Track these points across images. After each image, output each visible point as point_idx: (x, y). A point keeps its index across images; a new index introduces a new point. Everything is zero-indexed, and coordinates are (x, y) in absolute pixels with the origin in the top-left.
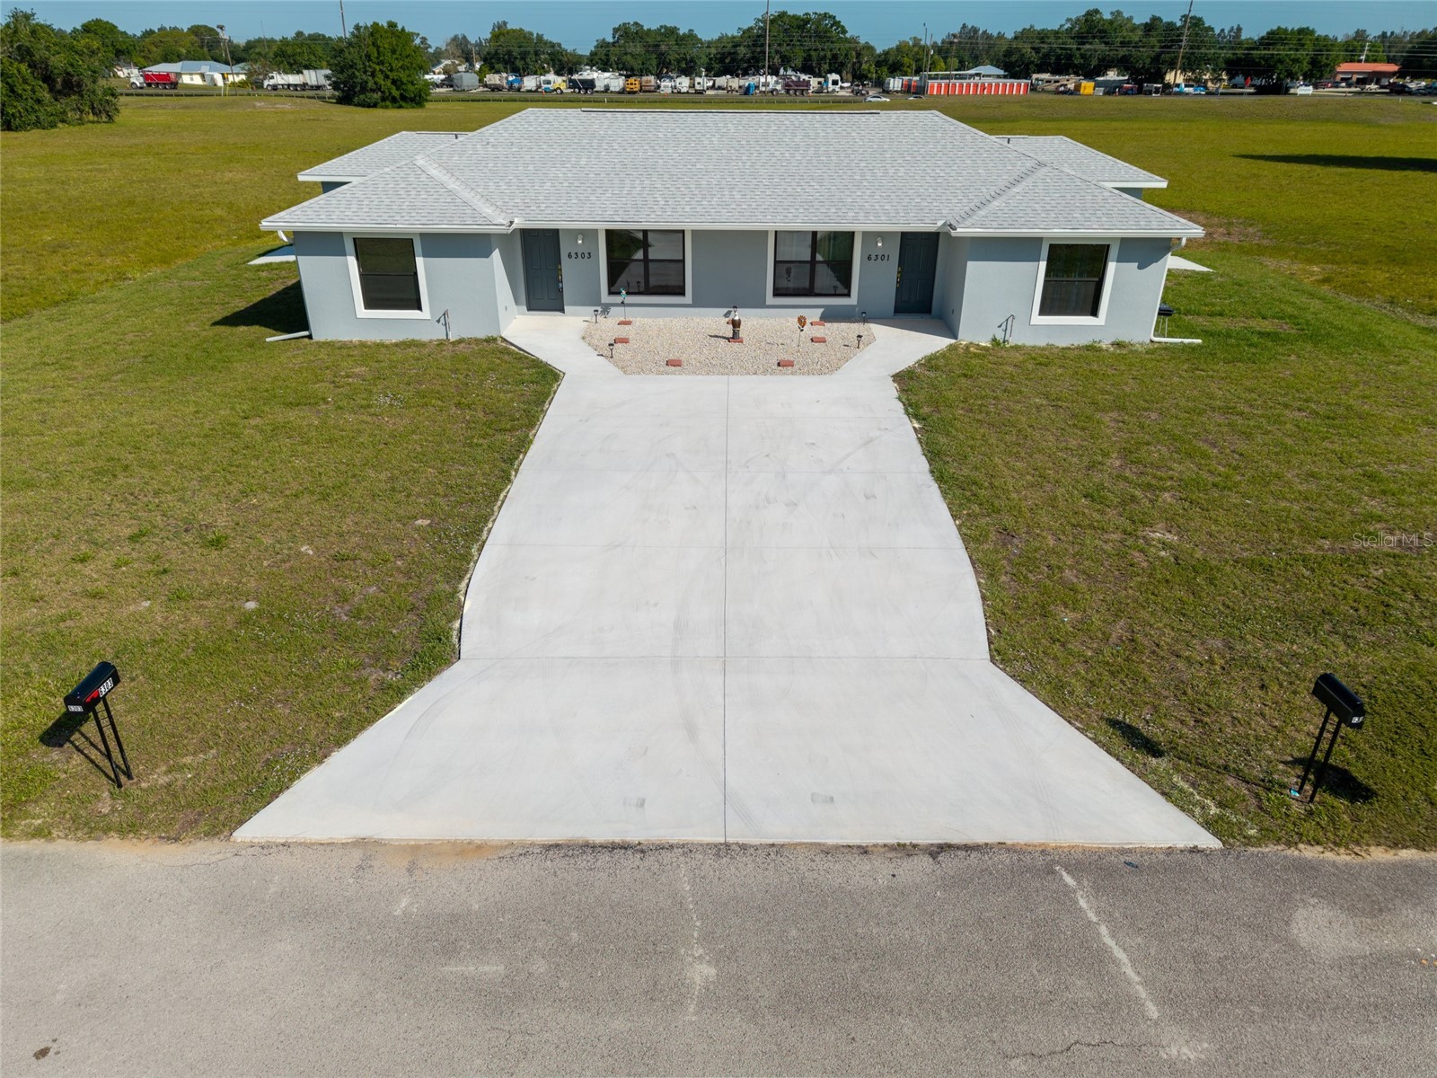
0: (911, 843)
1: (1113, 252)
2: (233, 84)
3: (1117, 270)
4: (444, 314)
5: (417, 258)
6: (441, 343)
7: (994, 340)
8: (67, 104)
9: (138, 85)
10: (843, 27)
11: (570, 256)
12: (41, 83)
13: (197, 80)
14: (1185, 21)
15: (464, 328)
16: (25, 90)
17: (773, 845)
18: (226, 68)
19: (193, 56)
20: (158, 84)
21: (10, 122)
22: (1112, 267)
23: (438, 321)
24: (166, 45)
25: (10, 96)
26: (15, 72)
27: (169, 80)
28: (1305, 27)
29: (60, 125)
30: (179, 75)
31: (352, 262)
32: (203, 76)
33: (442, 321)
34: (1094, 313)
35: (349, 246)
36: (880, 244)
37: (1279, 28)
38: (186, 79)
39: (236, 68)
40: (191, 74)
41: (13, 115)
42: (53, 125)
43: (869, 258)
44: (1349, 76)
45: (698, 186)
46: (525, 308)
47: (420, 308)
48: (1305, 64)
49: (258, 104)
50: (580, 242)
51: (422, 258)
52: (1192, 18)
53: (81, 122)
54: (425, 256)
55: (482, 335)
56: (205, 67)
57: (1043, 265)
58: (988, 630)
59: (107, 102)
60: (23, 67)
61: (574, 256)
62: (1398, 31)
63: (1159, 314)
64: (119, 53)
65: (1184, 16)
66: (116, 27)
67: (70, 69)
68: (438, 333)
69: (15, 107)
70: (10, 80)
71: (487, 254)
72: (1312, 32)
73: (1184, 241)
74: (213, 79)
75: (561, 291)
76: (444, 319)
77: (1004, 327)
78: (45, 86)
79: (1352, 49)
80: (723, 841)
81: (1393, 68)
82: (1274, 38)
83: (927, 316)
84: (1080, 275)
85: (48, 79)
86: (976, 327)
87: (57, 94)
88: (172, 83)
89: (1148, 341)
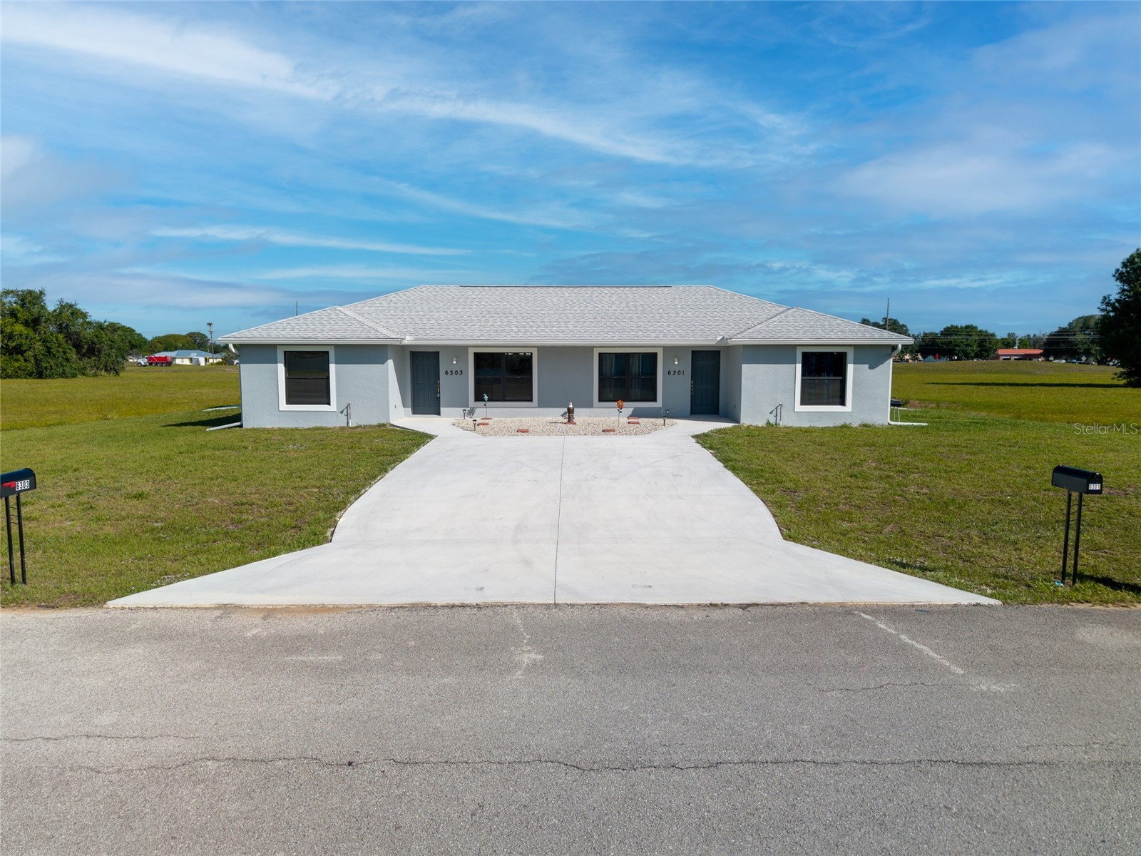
0: (722, 603)
1: (850, 356)
2: (212, 364)
3: (855, 370)
4: (347, 407)
5: (330, 365)
6: (342, 428)
7: (768, 423)
8: (87, 363)
9: (143, 364)
11: (446, 373)
12: (71, 347)
13: (187, 362)
14: (886, 322)
15: (362, 417)
16: (58, 352)
17: (598, 604)
18: (208, 355)
19: (185, 347)
20: (157, 363)
21: (42, 372)
22: (850, 368)
23: (342, 412)
24: (170, 343)
25: (47, 356)
26: (54, 339)
27: (166, 360)
28: (970, 324)
29: (80, 377)
30: (174, 358)
31: (281, 368)
32: (191, 360)
33: (345, 412)
34: (843, 403)
35: (281, 356)
36: (676, 363)
37: (952, 326)
38: (178, 361)
39: (215, 356)
40: (183, 358)
41: (46, 368)
42: (74, 376)
43: (669, 373)
44: (1009, 357)
45: (543, 322)
46: (410, 409)
47: (329, 404)
48: (975, 348)
49: (228, 370)
50: (455, 362)
51: (334, 365)
52: (890, 320)
53: (95, 375)
54: (336, 363)
55: (375, 423)
56: (194, 355)
57: (799, 366)
58: (780, 530)
59: (118, 362)
60: (61, 337)
61: (450, 373)
62: (1038, 334)
63: (892, 405)
64: (133, 346)
65: (884, 318)
66: (134, 331)
67: (95, 339)
68: (341, 422)
69: (48, 362)
70: (49, 345)
71: (383, 361)
72: (976, 328)
73: (900, 347)
74: (198, 360)
75: (438, 400)
76: (346, 411)
77: (774, 413)
78: (74, 350)
79: (1008, 343)
80: (553, 602)
81: (1040, 352)
82: (949, 331)
83: (717, 416)
84: (828, 375)
85: (77, 346)
86: (753, 413)
87: (82, 355)
88: (168, 363)
89: (887, 424)
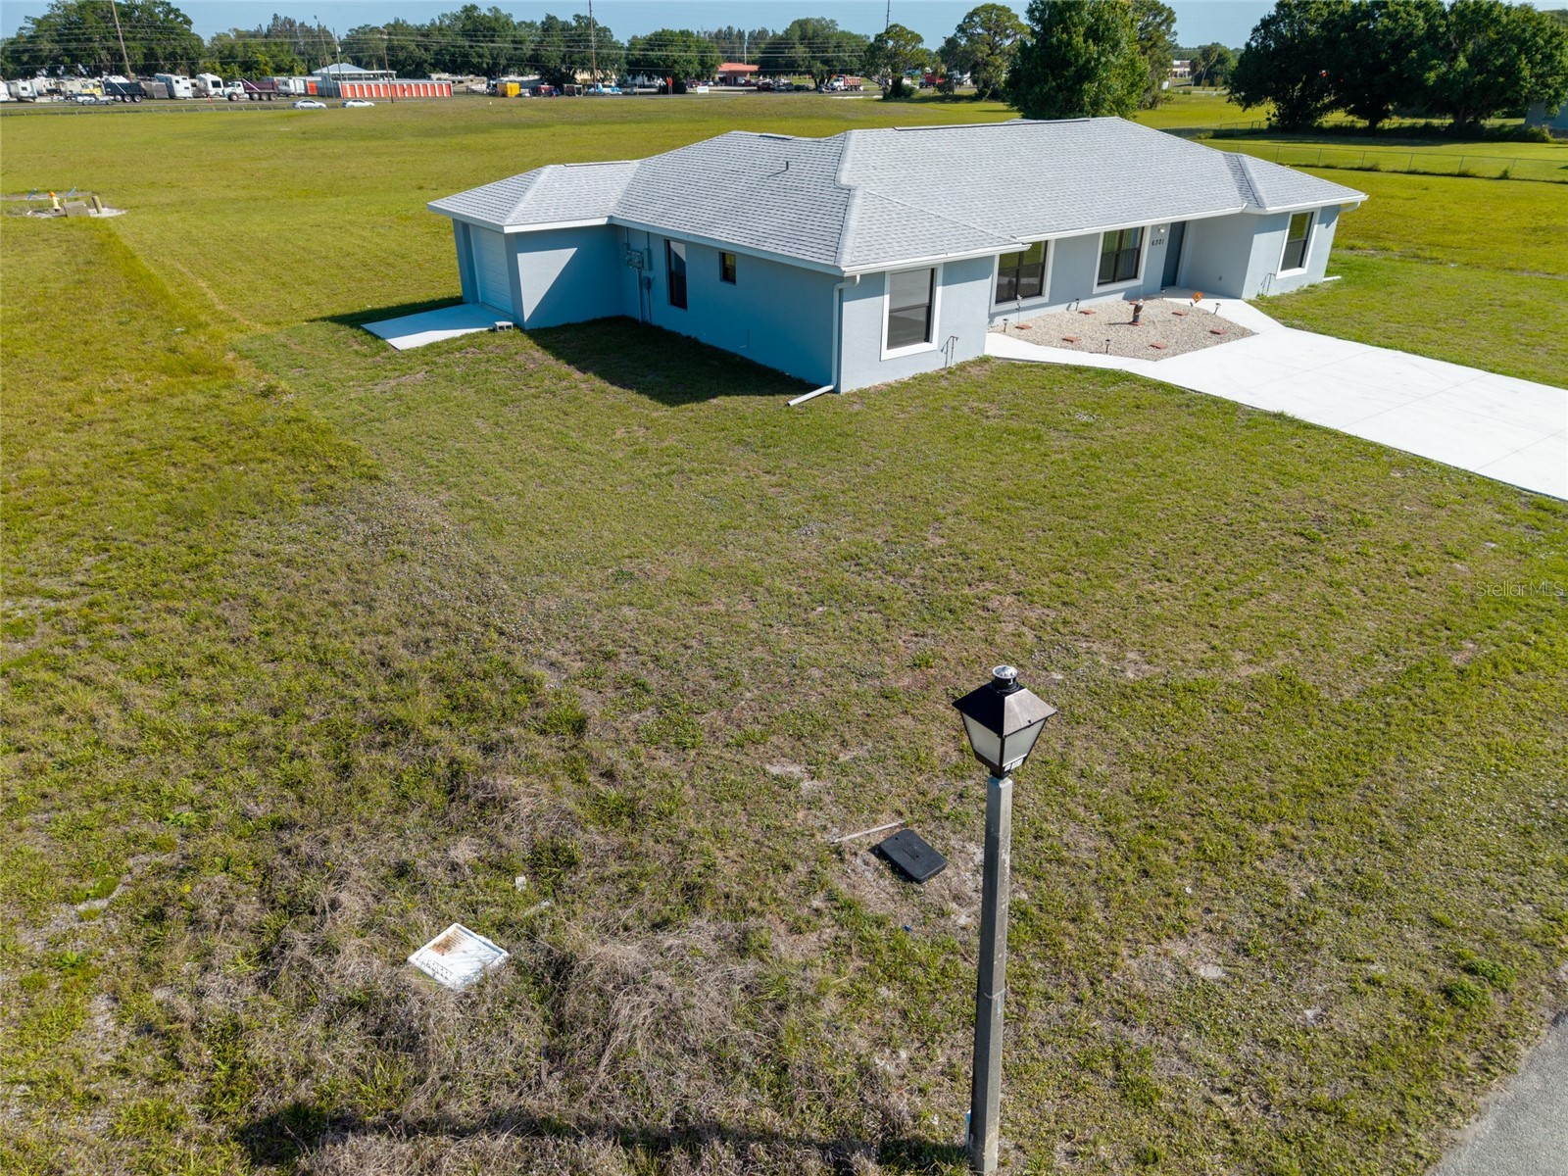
1: (1317, 218)
3: (1317, 230)
4: (948, 342)
5: (937, 289)
6: (949, 371)
7: (1258, 295)
10: (184, 16)
23: (942, 350)
33: (945, 348)
43: (1153, 243)
47: (928, 340)
51: (941, 288)
54: (943, 285)
57: (1287, 232)
68: (940, 363)
77: (1264, 283)
81: (755, 68)
89: (1323, 282)
